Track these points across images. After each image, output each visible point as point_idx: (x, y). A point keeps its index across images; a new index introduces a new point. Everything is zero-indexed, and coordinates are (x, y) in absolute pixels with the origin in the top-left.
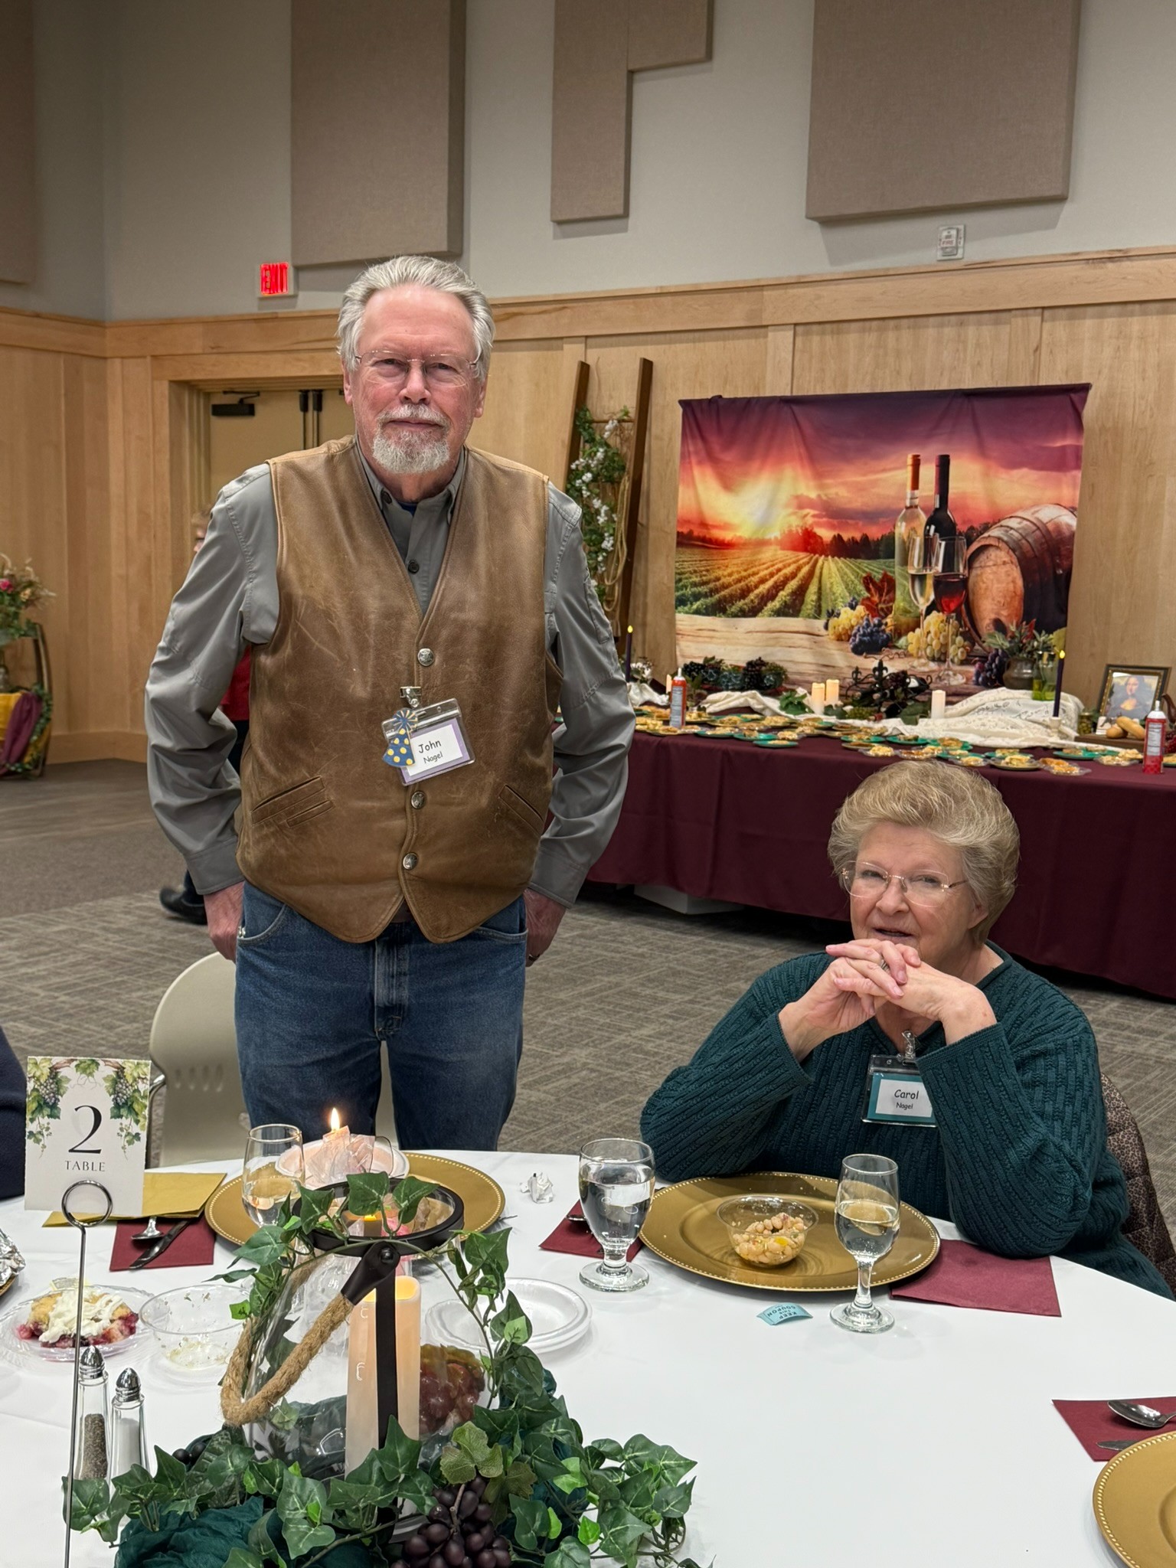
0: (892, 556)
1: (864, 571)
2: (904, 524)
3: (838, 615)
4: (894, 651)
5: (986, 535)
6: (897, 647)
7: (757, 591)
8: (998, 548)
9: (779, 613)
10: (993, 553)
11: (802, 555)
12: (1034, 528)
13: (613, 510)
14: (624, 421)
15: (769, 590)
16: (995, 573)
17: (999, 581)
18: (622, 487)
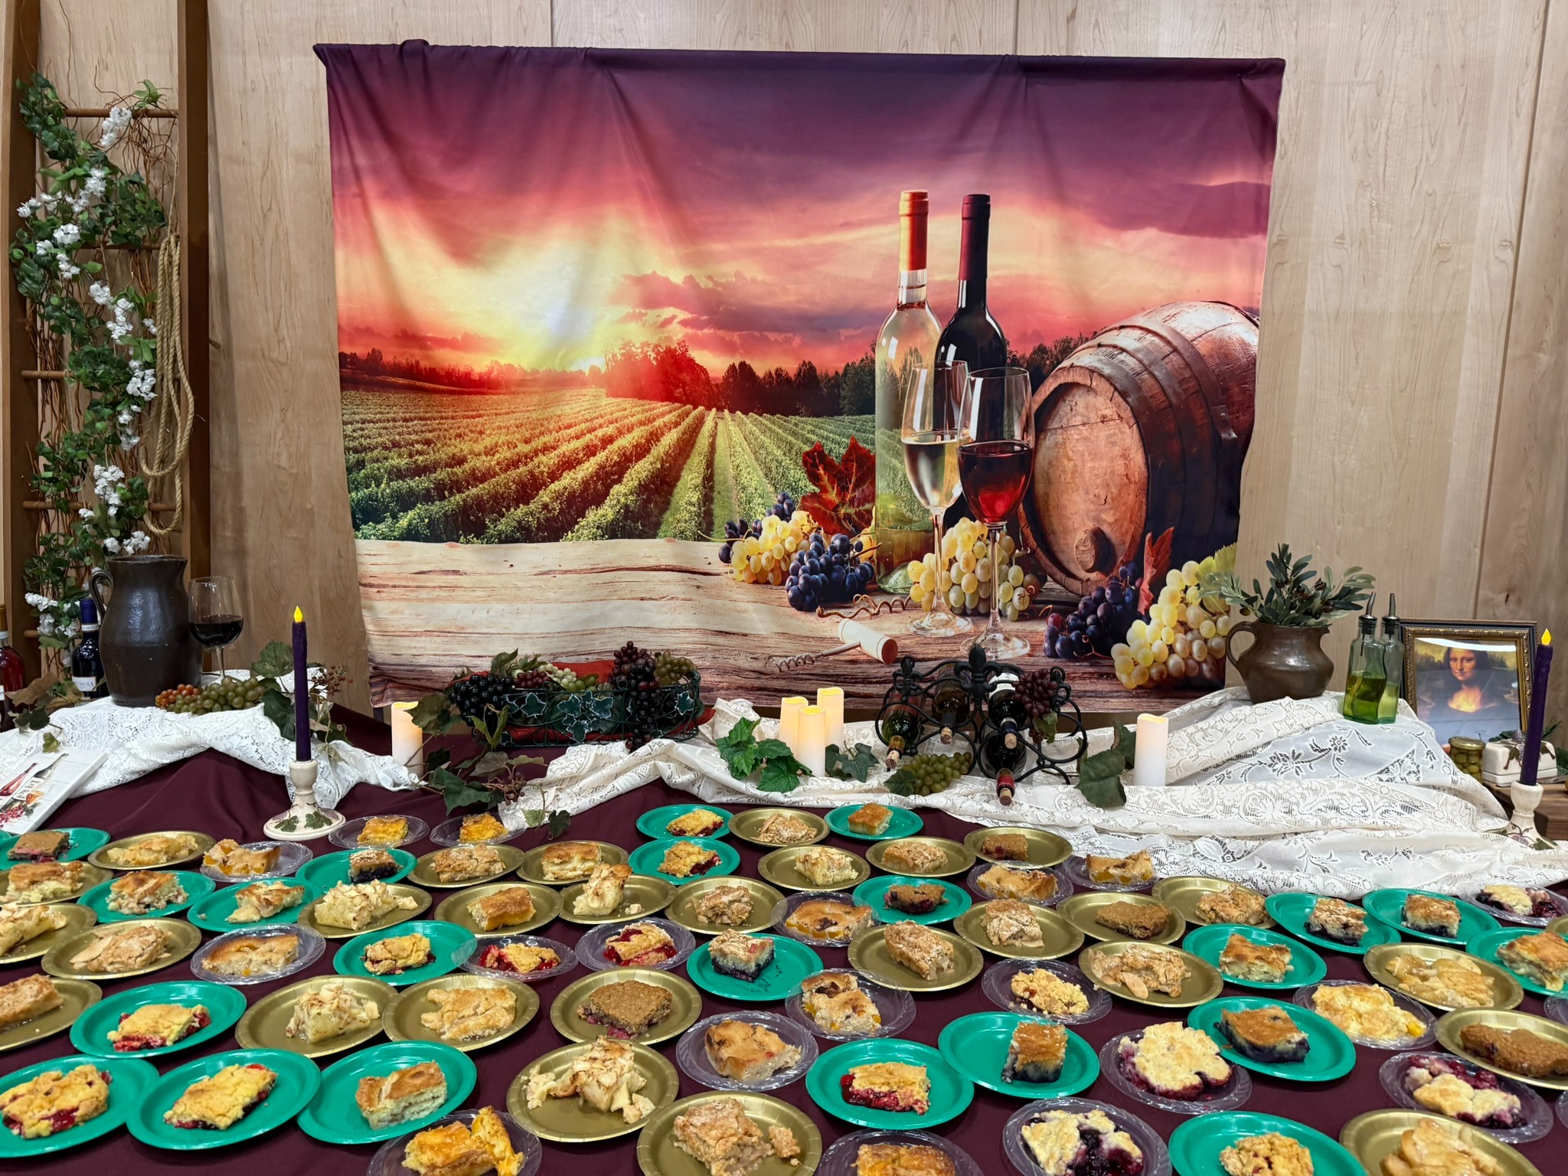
0: (867, 407)
1: (807, 441)
2: (894, 341)
3: (757, 533)
4: (879, 600)
5: (1066, 363)
6: (885, 592)
7: (556, 486)
8: (1089, 389)
9: (613, 531)
10: (1079, 401)
11: (661, 407)
12: (1167, 349)
13: (142, 310)
14: (148, 114)
15: (586, 483)
16: (1086, 439)
17: (1095, 456)
18: (162, 259)
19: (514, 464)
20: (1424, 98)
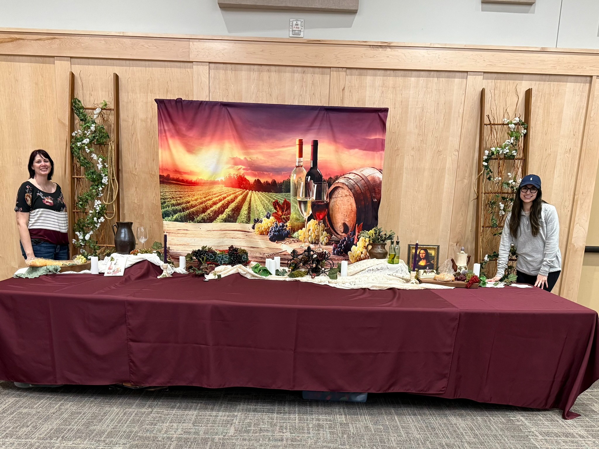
0: (288, 191)
1: (274, 199)
2: (295, 175)
3: (261, 221)
4: (291, 239)
5: (337, 182)
6: (293, 237)
7: (212, 209)
8: (343, 188)
9: (226, 221)
10: (340, 191)
11: (238, 190)
12: (361, 179)
13: (105, 161)
14: (106, 109)
15: (219, 208)
16: (342, 200)
17: (344, 205)
18: (110, 147)
19: (202, 203)
20: (435, 112)
